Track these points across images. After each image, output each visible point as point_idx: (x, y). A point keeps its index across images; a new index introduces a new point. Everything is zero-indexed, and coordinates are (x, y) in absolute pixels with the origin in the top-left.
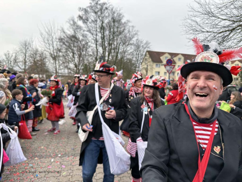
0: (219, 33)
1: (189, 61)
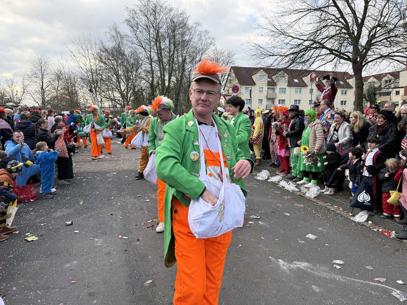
1: (296, 81)
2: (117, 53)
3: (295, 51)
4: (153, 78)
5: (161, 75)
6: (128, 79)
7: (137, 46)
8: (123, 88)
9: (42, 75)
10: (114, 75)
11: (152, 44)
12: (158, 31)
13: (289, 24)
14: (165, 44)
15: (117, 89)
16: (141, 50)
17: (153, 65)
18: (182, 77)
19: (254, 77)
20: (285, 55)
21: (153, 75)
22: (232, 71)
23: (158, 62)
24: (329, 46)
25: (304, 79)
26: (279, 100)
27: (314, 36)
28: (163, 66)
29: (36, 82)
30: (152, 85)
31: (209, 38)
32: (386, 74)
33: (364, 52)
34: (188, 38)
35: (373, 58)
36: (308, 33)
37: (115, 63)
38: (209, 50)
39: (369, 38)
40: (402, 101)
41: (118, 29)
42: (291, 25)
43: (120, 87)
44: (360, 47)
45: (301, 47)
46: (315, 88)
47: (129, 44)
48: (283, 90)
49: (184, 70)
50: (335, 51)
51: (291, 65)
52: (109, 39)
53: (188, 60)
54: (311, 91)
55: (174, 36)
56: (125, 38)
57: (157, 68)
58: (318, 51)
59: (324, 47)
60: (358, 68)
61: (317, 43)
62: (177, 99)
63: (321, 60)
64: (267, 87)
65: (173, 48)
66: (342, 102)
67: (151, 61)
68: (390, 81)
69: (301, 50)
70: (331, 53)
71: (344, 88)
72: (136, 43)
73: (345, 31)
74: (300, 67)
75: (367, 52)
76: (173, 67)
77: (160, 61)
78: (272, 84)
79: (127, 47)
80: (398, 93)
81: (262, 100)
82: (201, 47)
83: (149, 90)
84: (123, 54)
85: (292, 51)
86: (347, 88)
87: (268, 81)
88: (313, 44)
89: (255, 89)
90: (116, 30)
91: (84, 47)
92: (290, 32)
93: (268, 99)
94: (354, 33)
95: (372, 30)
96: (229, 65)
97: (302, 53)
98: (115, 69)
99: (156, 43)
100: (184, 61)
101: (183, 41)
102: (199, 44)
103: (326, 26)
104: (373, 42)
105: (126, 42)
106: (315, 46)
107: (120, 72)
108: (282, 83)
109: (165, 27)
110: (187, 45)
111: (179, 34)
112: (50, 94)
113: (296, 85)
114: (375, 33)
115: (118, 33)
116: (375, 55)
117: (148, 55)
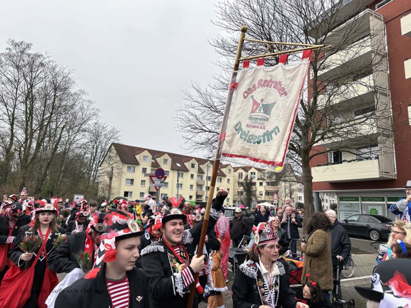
1: (179, 165)
19: (137, 157)
22: (113, 147)
23: (24, 123)
25: (185, 164)
31: (93, 109)
40: (265, 192)
46: (195, 174)
48: (166, 173)
54: (192, 176)
64: (151, 168)
71: (218, 176)
77: (28, 122)
78: (155, 166)
80: (261, 184)
81: (145, 181)
86: (222, 176)
87: (152, 163)
89: (139, 169)
113: (178, 170)
117: (10, 113)
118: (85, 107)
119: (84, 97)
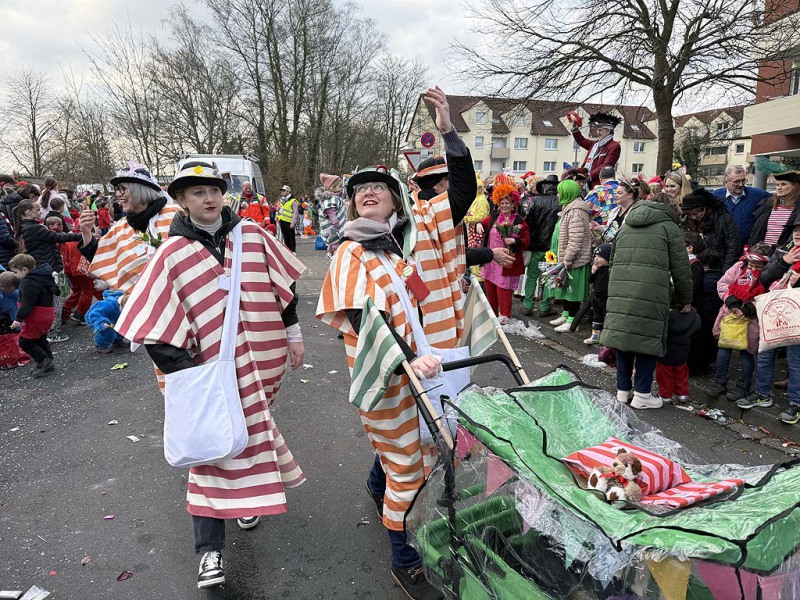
0: (527, 75)
1: (547, 123)
2: (189, 64)
3: (544, 65)
4: (262, 116)
5: (279, 109)
6: (212, 118)
7: (228, 50)
8: (201, 138)
9: (33, 109)
10: (184, 111)
11: (260, 45)
12: (270, 20)
13: (533, 9)
14: (286, 46)
15: (189, 137)
16: (238, 58)
17: (262, 90)
18: (321, 115)
19: (465, 116)
20: (526, 72)
21: (262, 110)
22: (423, 103)
23: (272, 84)
24: (610, 56)
25: (562, 119)
26: (515, 163)
27: (580, 35)
28: (283, 91)
29: (20, 124)
30: (260, 129)
31: (375, 36)
32: (720, 111)
33: (677, 66)
34: (333, 32)
35: (694, 81)
36: (569, 28)
37: (185, 85)
38: (375, 59)
39: (686, 39)
41: (189, 15)
42: (538, 12)
43: (197, 136)
44: (668, 59)
45: (556, 57)
47: (213, 46)
48: (522, 143)
49: (325, 100)
50: (622, 64)
51: (536, 92)
52: (171, 35)
53: (333, 80)
55: (305, 29)
56: (203, 33)
57: (271, 96)
58: (588, 65)
59: (601, 57)
60: (664, 99)
61: (587, 48)
62: (313, 160)
63: (594, 83)
64: (491, 136)
65: (302, 54)
66: (635, 166)
67: (258, 82)
68: (726, 125)
69: (557, 62)
70: (614, 70)
71: (637, 138)
72: (228, 44)
73: (641, 26)
74: (553, 97)
75: (681, 68)
76: (302, 93)
77: (277, 80)
78: (500, 130)
79: (208, 53)
80: (740, 148)
81: (481, 162)
82: (359, 54)
83: (256, 141)
84: (200, 67)
85: (537, 65)
86: (645, 139)
87: (494, 124)
88: (578, 51)
89: (468, 140)
90: (183, 15)
91: (119, 52)
92: (535, 25)
93: (493, 160)
94: (657, 30)
95: (692, 23)
96: (416, 90)
97: (557, 69)
98: (186, 98)
99: (268, 46)
100: (326, 81)
101: (323, 41)
102: (355, 47)
103: (606, 14)
104: (694, 47)
105: (205, 42)
106: (582, 54)
107: (195, 105)
108: (521, 128)
109: (284, 10)
110: (331, 49)
111: (314, 25)
112: (51, 148)
113: (547, 133)
114: (699, 29)
115: (188, 22)
116: (698, 72)
117: (252, 69)
118: (363, 34)
119: (358, 15)
